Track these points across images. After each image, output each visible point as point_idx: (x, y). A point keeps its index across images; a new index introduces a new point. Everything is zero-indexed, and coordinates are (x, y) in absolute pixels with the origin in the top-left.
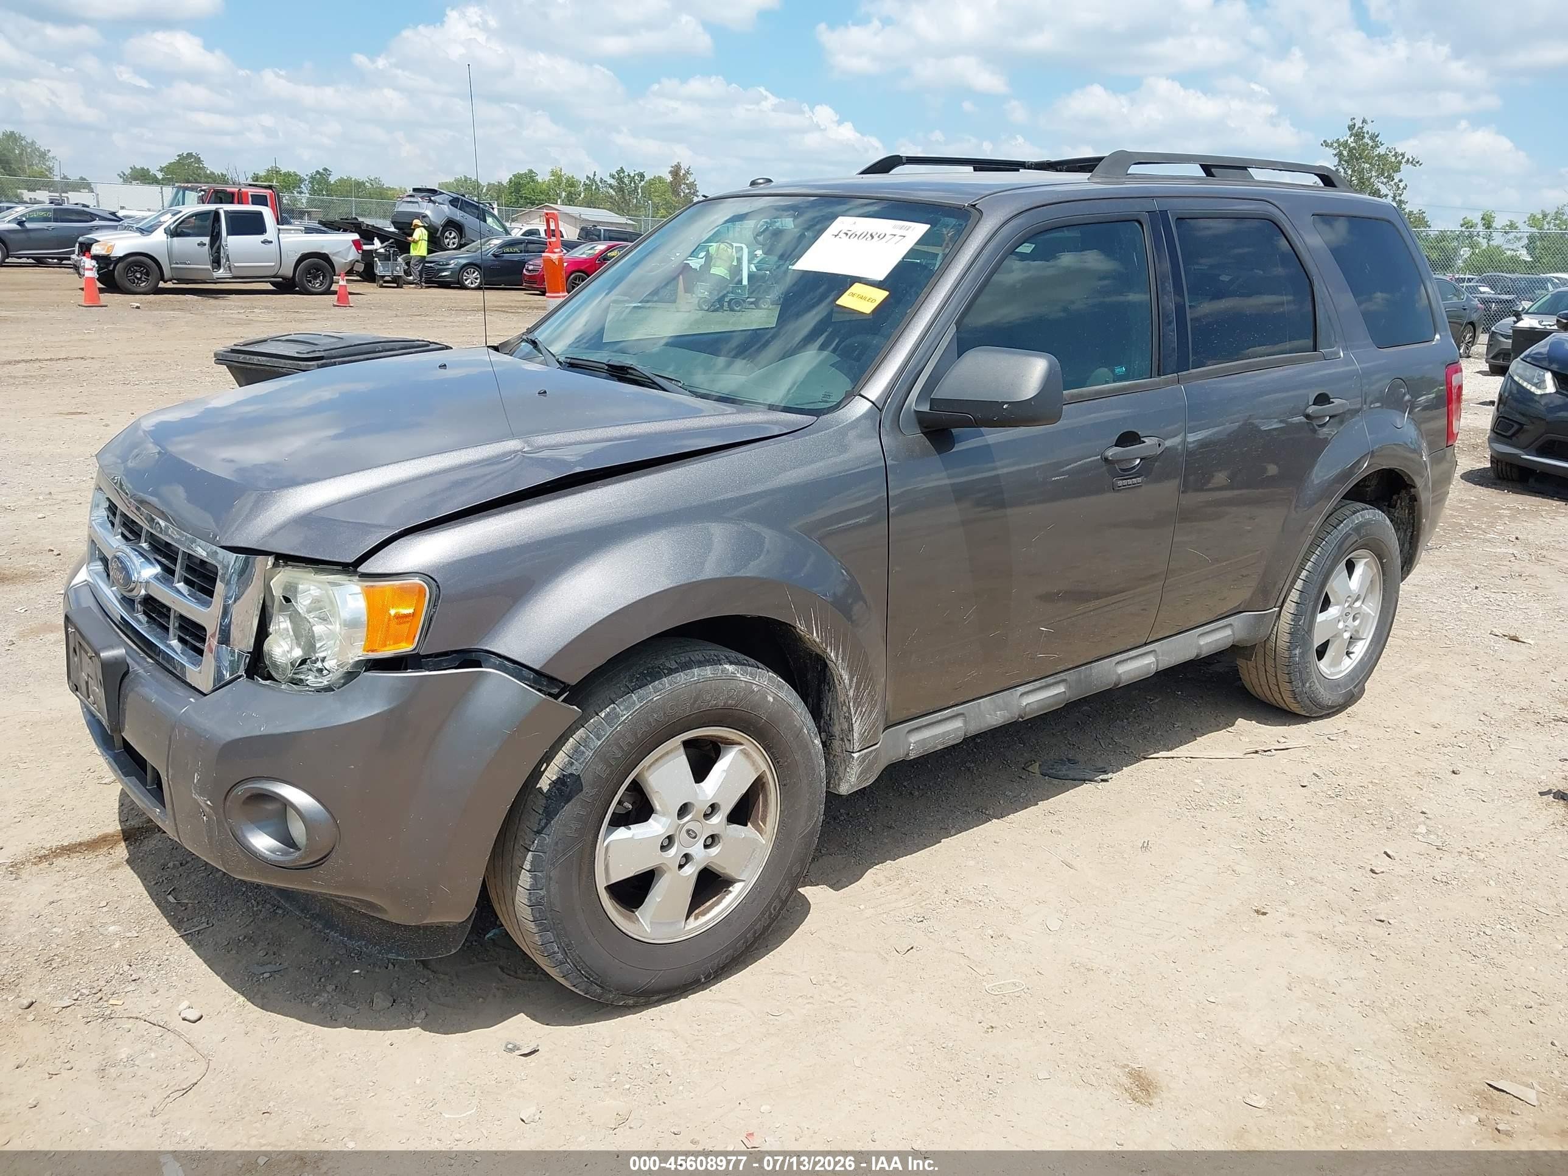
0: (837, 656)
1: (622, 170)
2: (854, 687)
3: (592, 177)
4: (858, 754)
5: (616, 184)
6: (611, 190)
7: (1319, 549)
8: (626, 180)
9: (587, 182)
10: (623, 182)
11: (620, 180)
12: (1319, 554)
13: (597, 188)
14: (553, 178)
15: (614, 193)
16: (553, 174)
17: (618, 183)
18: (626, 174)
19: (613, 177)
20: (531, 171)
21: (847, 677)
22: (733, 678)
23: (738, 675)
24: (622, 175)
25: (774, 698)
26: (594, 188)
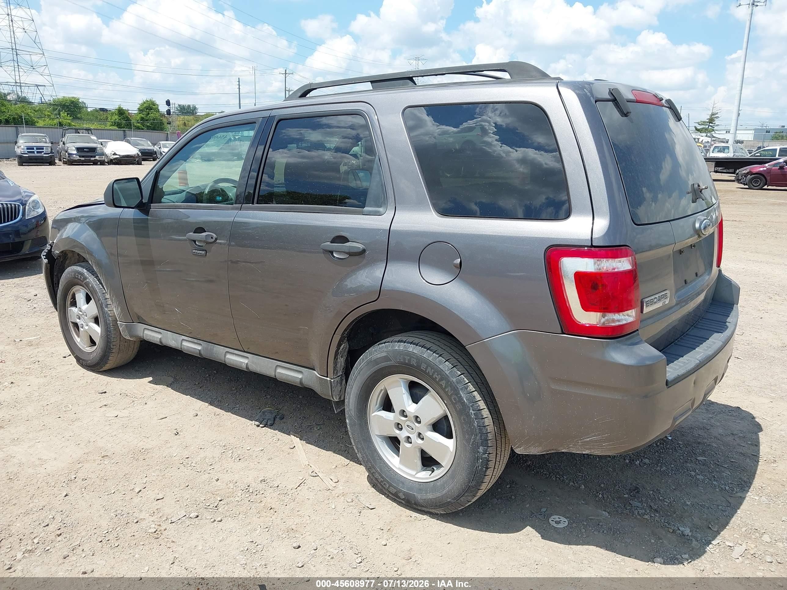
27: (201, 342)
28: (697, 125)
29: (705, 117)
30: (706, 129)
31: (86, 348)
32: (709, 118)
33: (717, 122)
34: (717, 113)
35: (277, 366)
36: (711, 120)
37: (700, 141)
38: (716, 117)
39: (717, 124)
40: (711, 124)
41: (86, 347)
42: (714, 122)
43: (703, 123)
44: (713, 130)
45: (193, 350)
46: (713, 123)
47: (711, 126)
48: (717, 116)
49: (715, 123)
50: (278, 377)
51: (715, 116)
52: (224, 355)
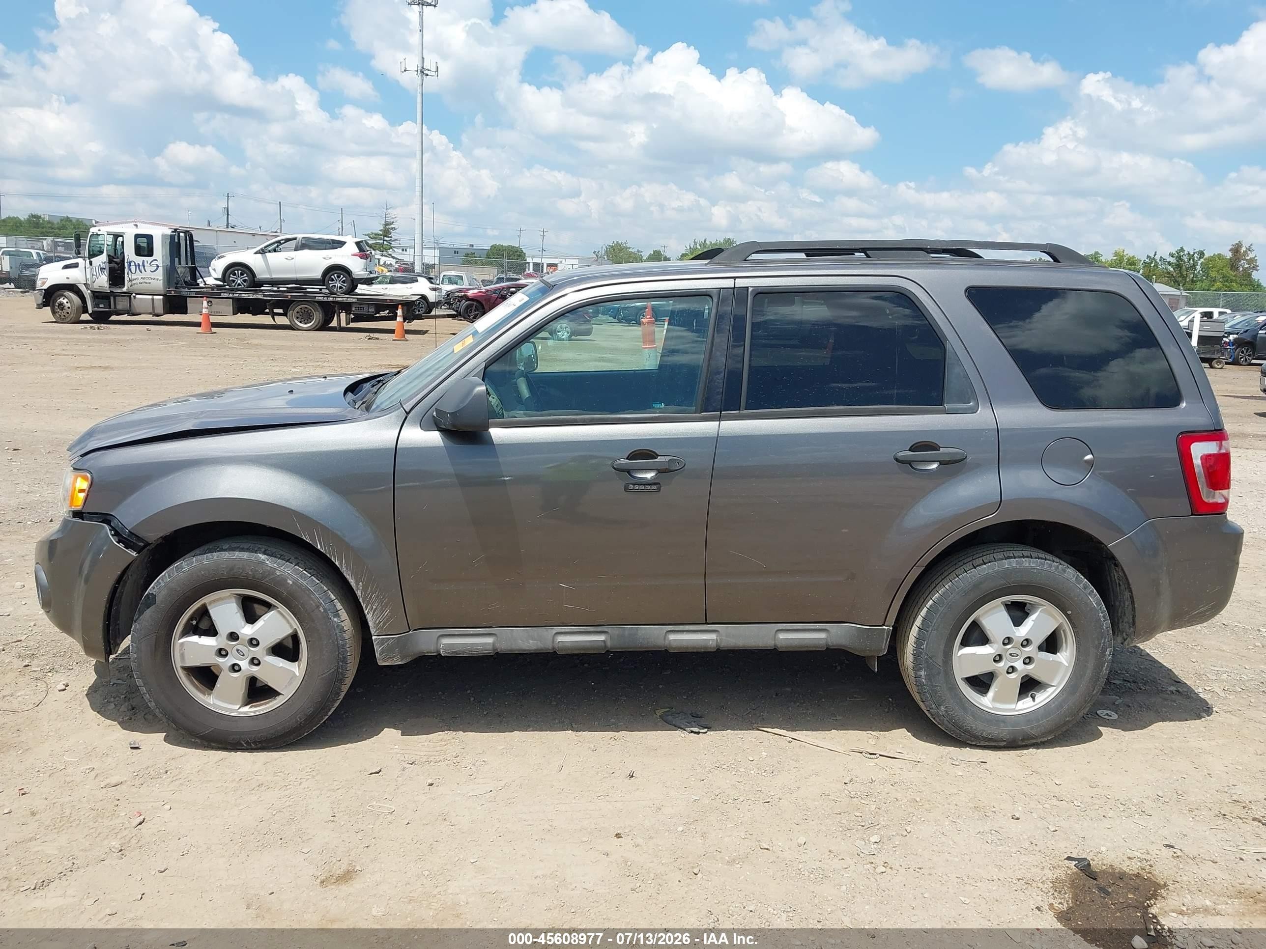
0: (341, 564)
1: (1182, 250)
2: (361, 588)
3: (1152, 256)
4: (376, 637)
5: (1175, 261)
6: (1170, 267)
7: (950, 584)
8: (1185, 259)
9: (1147, 260)
10: (1182, 260)
11: (1179, 258)
12: (948, 588)
13: (1156, 265)
14: (1115, 258)
15: (1172, 269)
16: (1116, 254)
17: (1177, 261)
18: (1186, 252)
19: (1172, 255)
20: (1097, 253)
21: (353, 581)
22: (262, 563)
23: (267, 562)
24: (1182, 254)
25: (293, 582)
26: (1152, 265)
27: (605, 628)
28: (367, 238)
29: (378, 228)
30: (382, 245)
31: (239, 711)
32: (382, 228)
33: (394, 235)
34: (393, 222)
35: (778, 630)
36: (386, 233)
37: (382, 263)
38: (392, 229)
39: (394, 238)
40: (386, 238)
41: (239, 709)
42: (390, 235)
43: (375, 236)
44: (391, 248)
45: (588, 644)
46: (388, 237)
47: (386, 240)
48: (392, 226)
49: (391, 237)
50: (779, 644)
51: (390, 227)
52: (663, 638)
